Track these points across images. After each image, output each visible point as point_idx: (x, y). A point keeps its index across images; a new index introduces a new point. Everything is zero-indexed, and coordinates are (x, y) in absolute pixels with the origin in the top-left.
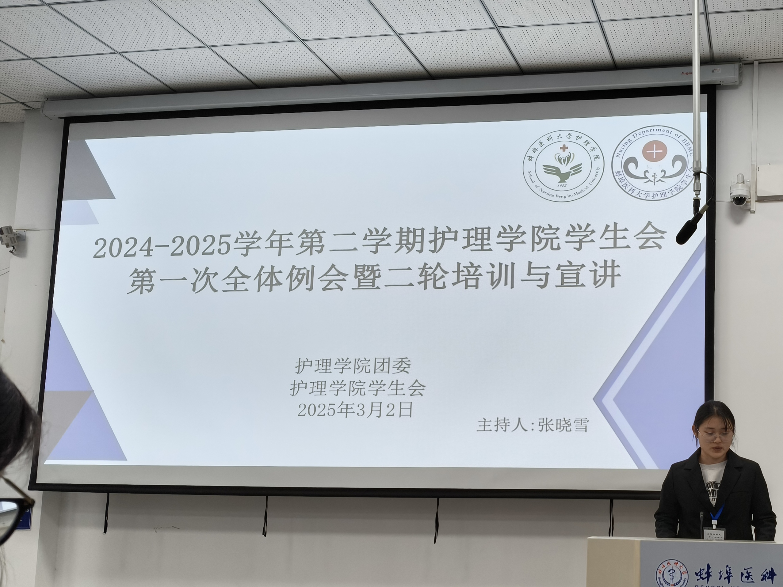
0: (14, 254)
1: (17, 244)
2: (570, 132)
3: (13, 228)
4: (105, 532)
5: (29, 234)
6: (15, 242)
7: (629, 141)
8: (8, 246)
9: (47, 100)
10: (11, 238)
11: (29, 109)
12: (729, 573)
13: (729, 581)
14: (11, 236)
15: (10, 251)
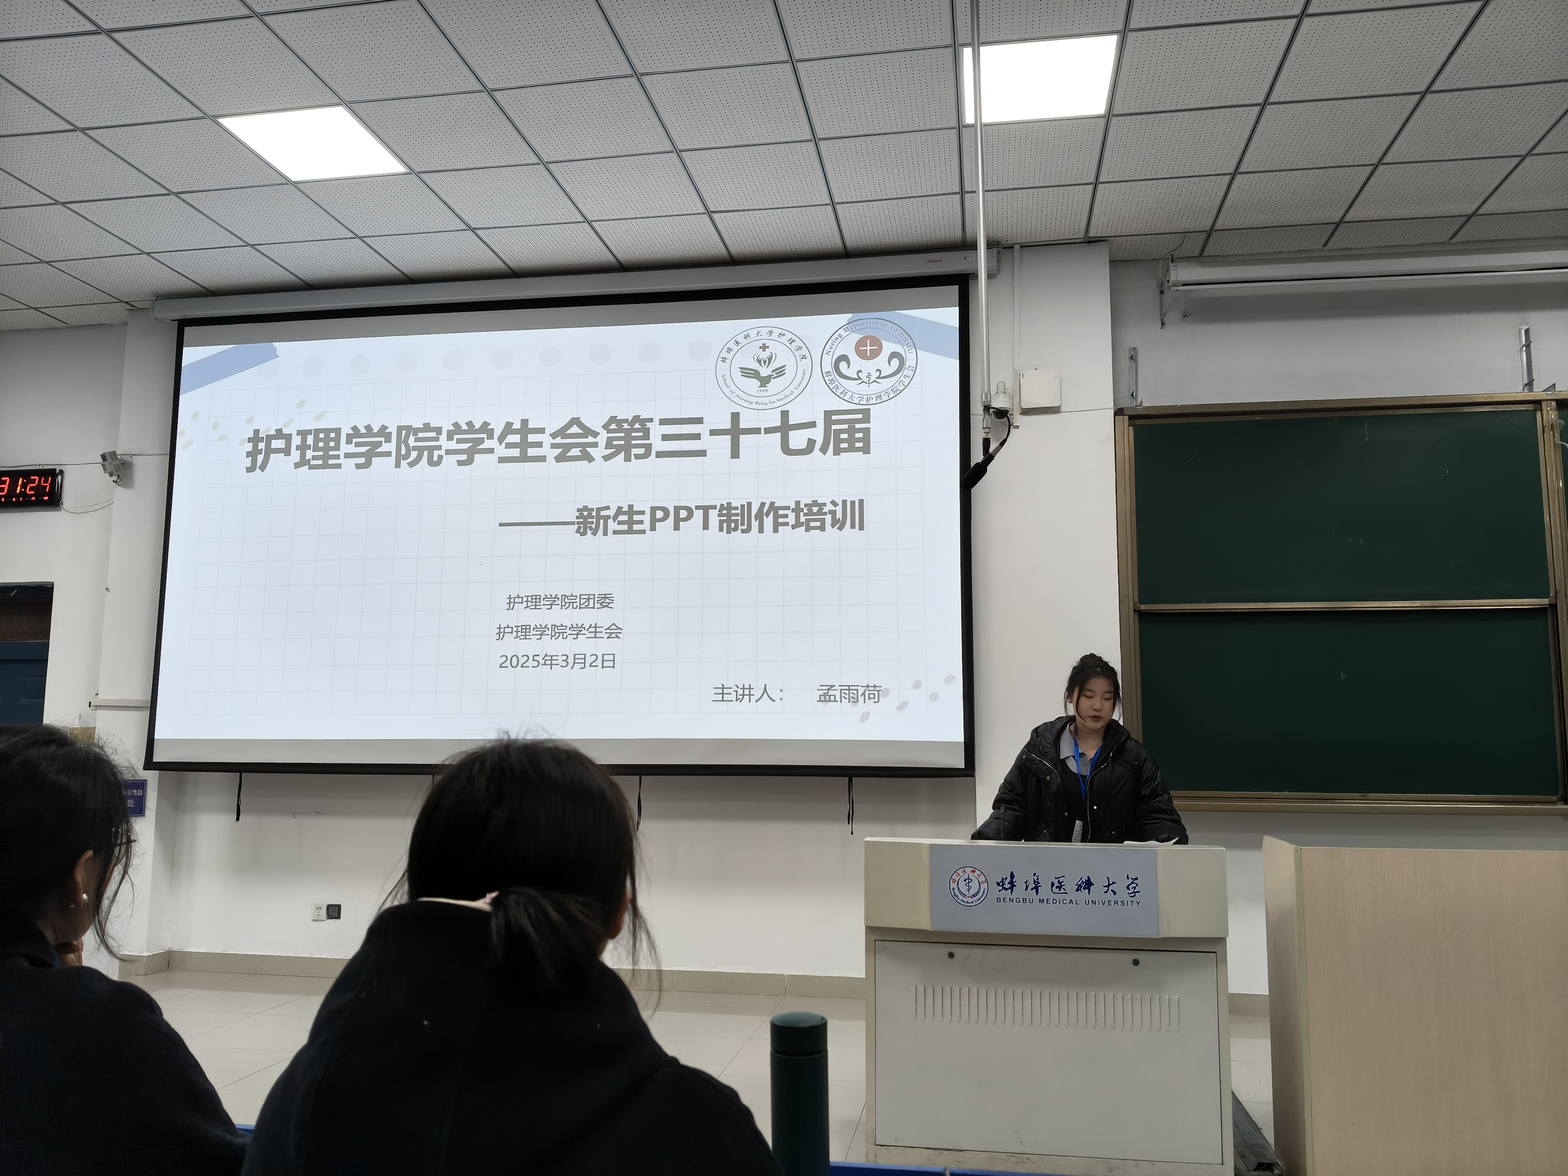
0: (118, 485)
1: (122, 471)
2: (771, 329)
3: (118, 453)
4: (238, 819)
5: (136, 460)
6: (120, 470)
7: (840, 336)
8: (111, 475)
9: (157, 299)
10: (115, 465)
11: (133, 308)
12: (1036, 883)
13: (1037, 893)
14: (115, 463)
15: (114, 481)
